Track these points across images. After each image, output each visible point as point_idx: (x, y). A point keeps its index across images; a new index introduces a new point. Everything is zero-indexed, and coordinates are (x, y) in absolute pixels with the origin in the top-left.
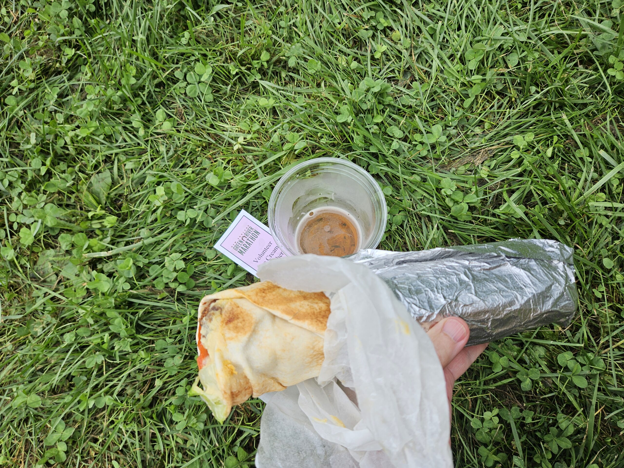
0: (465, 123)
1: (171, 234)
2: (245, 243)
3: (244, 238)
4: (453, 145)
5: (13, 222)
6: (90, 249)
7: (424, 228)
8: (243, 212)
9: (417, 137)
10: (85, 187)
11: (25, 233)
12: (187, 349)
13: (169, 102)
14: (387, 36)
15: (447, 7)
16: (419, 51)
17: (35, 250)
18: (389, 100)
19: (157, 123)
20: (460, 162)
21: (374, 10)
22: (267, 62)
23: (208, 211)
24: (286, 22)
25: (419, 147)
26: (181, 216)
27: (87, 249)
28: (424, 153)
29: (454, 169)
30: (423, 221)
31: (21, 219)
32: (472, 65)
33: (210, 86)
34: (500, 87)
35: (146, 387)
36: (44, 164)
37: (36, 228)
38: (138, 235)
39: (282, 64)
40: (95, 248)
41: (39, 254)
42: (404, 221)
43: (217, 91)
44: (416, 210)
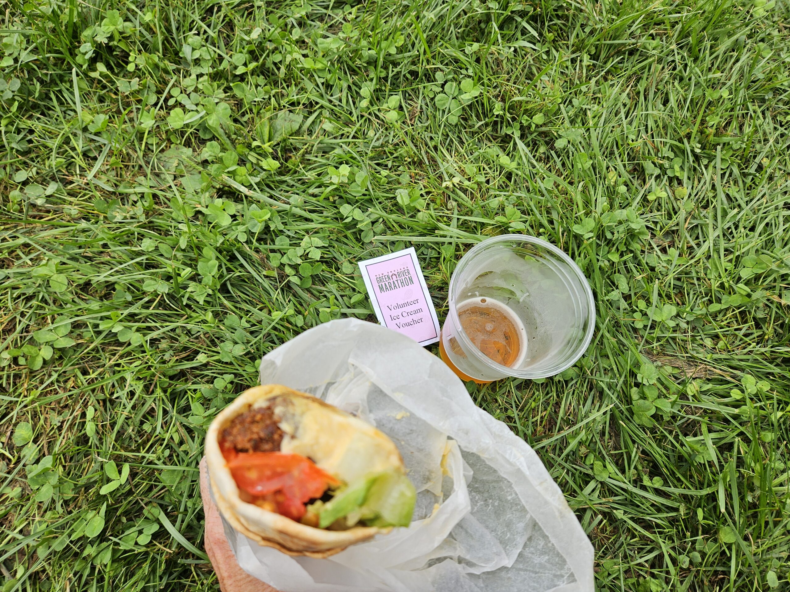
0: (699, 325)
1: (322, 220)
2: (391, 281)
3: (394, 277)
4: (674, 339)
5: (172, 97)
6: (232, 174)
7: (589, 402)
8: (412, 250)
9: (642, 304)
10: (268, 115)
11: (177, 115)
12: (254, 346)
13: (410, 95)
14: (670, 186)
15: (751, 200)
16: (695, 222)
17: (173, 138)
18: (636, 246)
19: (385, 106)
20: (670, 361)
21: (675, 153)
22: (537, 126)
23: (375, 225)
24: (580, 103)
25: (637, 315)
26: (345, 209)
27: (229, 172)
28: (639, 325)
29: (659, 364)
30: (592, 393)
31: (183, 99)
32: (746, 273)
33: (463, 108)
34: (760, 315)
35: (184, 355)
36: (245, 65)
37: (192, 118)
38: (288, 197)
39: (547, 139)
40: (237, 178)
41: (172, 146)
42: (572, 379)
43: (465, 119)
44: (593, 377)
